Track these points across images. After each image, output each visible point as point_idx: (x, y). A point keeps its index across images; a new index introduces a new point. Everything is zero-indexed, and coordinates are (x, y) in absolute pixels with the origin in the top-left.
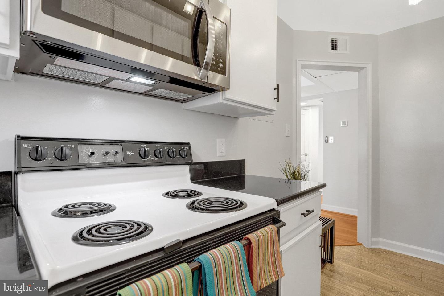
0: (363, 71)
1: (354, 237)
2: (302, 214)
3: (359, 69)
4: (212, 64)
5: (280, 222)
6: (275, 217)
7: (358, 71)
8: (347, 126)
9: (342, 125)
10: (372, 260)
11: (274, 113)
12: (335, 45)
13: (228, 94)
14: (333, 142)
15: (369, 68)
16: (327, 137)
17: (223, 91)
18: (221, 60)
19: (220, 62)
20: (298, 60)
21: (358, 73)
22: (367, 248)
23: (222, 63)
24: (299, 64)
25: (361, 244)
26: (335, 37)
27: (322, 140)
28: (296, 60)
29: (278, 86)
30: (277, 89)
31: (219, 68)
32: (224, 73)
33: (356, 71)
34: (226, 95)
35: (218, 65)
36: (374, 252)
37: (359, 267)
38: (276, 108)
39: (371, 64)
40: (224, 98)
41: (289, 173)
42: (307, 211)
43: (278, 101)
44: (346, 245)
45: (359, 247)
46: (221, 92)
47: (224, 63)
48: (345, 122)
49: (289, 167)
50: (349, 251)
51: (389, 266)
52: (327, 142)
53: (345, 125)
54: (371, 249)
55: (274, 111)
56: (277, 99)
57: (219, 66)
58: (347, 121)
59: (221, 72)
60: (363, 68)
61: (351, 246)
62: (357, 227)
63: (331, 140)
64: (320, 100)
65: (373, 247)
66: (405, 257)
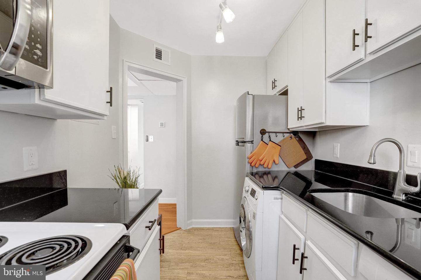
0: (180, 83)
1: (174, 223)
2: (146, 227)
3: (177, 80)
4: (25, 49)
5: (134, 250)
6: (126, 245)
7: (176, 82)
8: (165, 127)
9: (161, 126)
10: (190, 240)
11: (105, 118)
12: (159, 55)
13: (48, 94)
14: (152, 141)
15: (185, 81)
16: (147, 136)
17: (40, 88)
18: (38, 46)
19: (38, 48)
20: (124, 60)
21: (177, 84)
22: (184, 231)
23: (41, 50)
24: (126, 64)
25: (180, 228)
26: (160, 48)
27: (143, 139)
28: (123, 60)
29: (111, 88)
30: (111, 91)
31: (36, 57)
32: (45, 65)
33: (175, 82)
34: (45, 94)
35: (35, 52)
36: (189, 232)
37: (181, 249)
38: (108, 113)
39: (186, 78)
40: (41, 99)
41: (119, 179)
42: (150, 222)
43: (111, 105)
44: (169, 233)
45: (178, 231)
46: (37, 90)
47: (44, 51)
48: (163, 123)
49: (120, 173)
50: (172, 237)
51: (201, 240)
52: (148, 141)
53: (163, 126)
54: (187, 230)
55: (106, 115)
56: (110, 103)
57: (36, 54)
58: (165, 123)
59: (40, 64)
60: (180, 80)
61: (173, 232)
62: (176, 214)
63: (151, 139)
64: (141, 101)
65: (189, 228)
66: (209, 229)
